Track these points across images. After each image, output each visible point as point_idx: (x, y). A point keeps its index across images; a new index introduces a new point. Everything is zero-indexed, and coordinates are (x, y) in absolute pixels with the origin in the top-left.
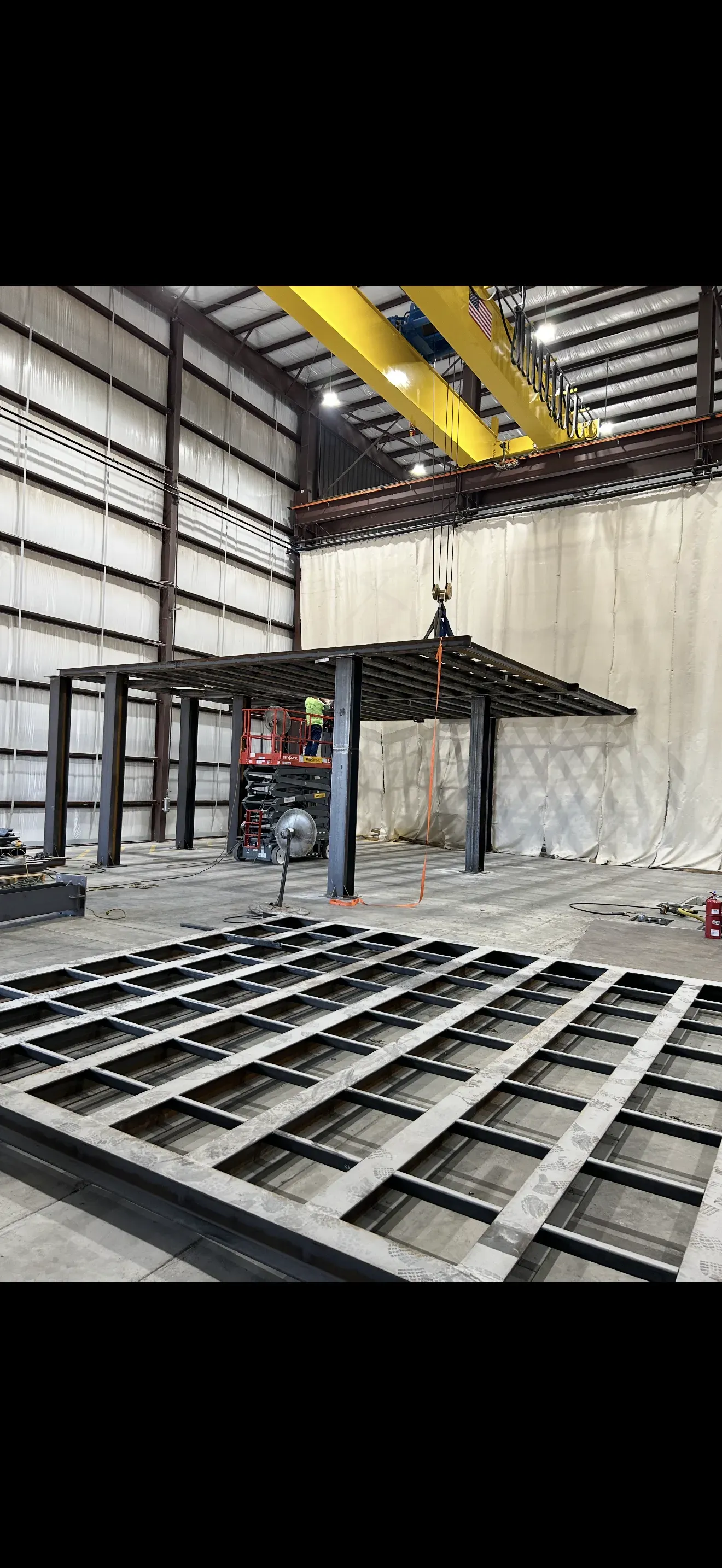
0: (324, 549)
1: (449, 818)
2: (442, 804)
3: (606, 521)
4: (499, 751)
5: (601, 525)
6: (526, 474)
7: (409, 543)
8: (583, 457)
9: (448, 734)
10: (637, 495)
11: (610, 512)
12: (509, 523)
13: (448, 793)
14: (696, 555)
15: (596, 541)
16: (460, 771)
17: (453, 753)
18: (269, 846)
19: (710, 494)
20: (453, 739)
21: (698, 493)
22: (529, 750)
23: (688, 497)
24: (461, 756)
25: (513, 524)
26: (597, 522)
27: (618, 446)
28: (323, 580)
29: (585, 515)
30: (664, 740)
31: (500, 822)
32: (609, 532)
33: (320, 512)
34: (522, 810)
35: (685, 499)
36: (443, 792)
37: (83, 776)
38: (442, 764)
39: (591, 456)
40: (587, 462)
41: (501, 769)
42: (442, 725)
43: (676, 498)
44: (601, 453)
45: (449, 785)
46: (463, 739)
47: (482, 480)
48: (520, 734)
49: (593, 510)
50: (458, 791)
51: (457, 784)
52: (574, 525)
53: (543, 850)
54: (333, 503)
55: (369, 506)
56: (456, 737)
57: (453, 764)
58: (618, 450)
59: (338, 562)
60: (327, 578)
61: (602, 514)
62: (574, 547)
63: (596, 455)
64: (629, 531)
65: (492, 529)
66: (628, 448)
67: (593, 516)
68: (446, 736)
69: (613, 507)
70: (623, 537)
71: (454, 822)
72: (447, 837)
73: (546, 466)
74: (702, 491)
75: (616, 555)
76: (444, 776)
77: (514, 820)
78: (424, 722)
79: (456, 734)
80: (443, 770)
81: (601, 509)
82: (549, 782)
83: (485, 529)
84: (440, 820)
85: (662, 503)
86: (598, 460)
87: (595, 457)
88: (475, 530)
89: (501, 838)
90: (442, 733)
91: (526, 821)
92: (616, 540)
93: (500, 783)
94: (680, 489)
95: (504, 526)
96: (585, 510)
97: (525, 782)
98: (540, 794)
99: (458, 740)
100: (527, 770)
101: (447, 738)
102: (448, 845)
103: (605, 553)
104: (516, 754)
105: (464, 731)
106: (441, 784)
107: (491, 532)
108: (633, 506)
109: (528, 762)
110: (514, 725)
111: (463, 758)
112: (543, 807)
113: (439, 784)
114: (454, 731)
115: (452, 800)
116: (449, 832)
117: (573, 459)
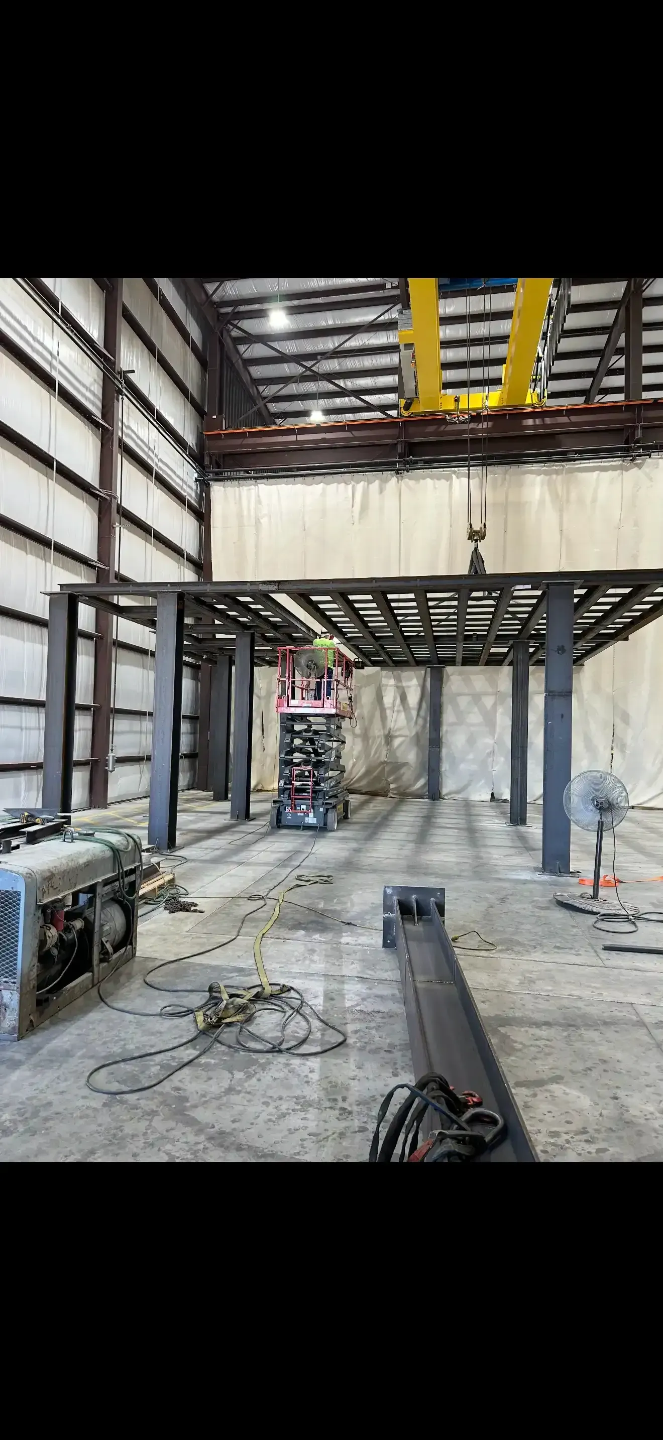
0: (241, 482)
1: (397, 767)
2: (391, 752)
3: (550, 483)
4: (445, 699)
5: (546, 487)
6: (473, 431)
7: (343, 485)
8: (530, 422)
9: (392, 682)
10: (580, 463)
11: (554, 476)
12: (454, 476)
13: (397, 742)
14: (636, 524)
15: (542, 502)
16: (408, 718)
17: (398, 701)
18: (321, 809)
19: (647, 470)
20: (397, 687)
21: (636, 469)
22: (477, 698)
23: (627, 470)
24: (408, 705)
25: (458, 478)
26: (542, 485)
27: (564, 416)
28: (240, 516)
29: (530, 477)
30: (609, 690)
31: (447, 768)
32: (555, 497)
33: (238, 442)
34: (471, 756)
35: (624, 472)
36: (391, 741)
37: (30, 729)
38: (388, 712)
39: (538, 421)
40: (535, 427)
41: (448, 716)
42: (384, 673)
43: (616, 470)
44: (548, 421)
45: (397, 733)
46: (409, 687)
47: (427, 431)
48: (467, 681)
49: (538, 473)
50: (408, 739)
51: (406, 732)
52: (520, 485)
53: (492, 794)
54: (253, 434)
55: (297, 442)
56: (400, 684)
57: (398, 711)
58: (564, 419)
59: (259, 496)
60: (245, 513)
61: (547, 477)
62: (520, 507)
63: (543, 421)
64: (573, 496)
65: (436, 481)
66: (574, 419)
67: (539, 479)
68: (390, 684)
69: (557, 472)
70: (568, 501)
71: (402, 771)
72: (392, 786)
73: (493, 426)
74: (639, 466)
75: (561, 517)
76: (391, 723)
77: (462, 766)
78: (363, 669)
79: (400, 681)
80: (389, 718)
81: (546, 473)
82: (498, 729)
83: (428, 480)
84: (387, 769)
85: (604, 474)
86: (544, 426)
87: (542, 423)
88: (417, 479)
89: (448, 785)
90: (384, 681)
91: (474, 767)
92: (561, 503)
93: (447, 731)
94: (620, 463)
95: (448, 478)
96: (532, 472)
97: (472, 729)
98: (489, 741)
99: (403, 688)
100: (475, 717)
101: (391, 686)
102: (395, 794)
103: (550, 516)
104: (463, 702)
105: (410, 679)
106: (389, 732)
107: (434, 484)
108: (576, 473)
109: (476, 710)
110: (461, 674)
111: (411, 706)
112: (492, 753)
113: (387, 732)
114: (398, 679)
115: (403, 748)
116: (395, 781)
117: (521, 423)
